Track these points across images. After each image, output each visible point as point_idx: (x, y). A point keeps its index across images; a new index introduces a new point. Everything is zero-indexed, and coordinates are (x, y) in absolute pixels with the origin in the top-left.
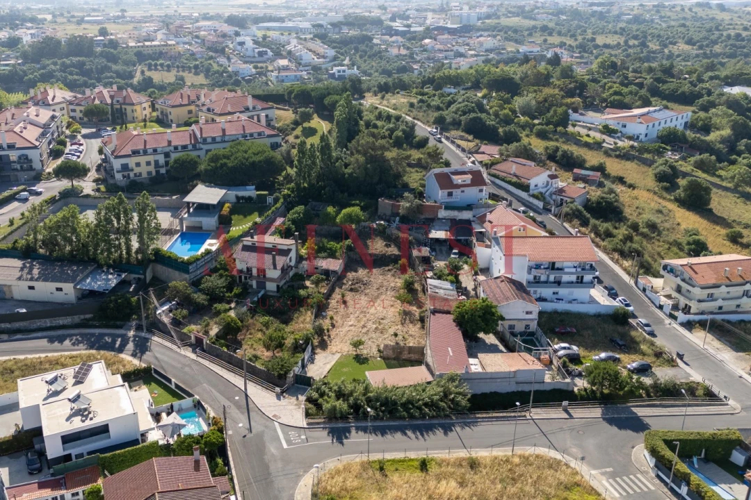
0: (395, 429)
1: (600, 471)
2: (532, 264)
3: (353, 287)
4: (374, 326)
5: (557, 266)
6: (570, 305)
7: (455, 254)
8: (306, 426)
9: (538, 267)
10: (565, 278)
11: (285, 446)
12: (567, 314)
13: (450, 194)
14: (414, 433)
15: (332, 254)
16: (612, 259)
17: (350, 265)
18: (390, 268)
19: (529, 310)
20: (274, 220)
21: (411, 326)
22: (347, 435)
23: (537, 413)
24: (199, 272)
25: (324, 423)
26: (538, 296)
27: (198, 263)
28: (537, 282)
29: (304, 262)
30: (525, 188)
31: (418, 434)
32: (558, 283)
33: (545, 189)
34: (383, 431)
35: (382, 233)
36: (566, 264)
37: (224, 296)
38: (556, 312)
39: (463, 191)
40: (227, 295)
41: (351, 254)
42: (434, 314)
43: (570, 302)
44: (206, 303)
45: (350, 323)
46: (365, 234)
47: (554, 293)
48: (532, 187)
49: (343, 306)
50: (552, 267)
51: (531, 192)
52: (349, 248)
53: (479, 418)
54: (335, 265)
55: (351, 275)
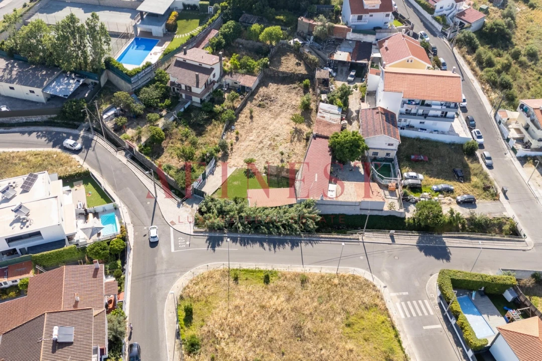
0: (254, 241)
1: (398, 294)
2: (406, 100)
3: (262, 103)
4: (269, 142)
5: (426, 103)
6: (431, 134)
7: (352, 76)
8: (192, 234)
9: (410, 102)
10: (432, 113)
11: (173, 250)
12: (427, 141)
13: (360, 18)
14: (269, 245)
15: (250, 72)
16: (483, 89)
17: (263, 83)
18: (296, 85)
19: (391, 143)
20: (209, 32)
21: (298, 144)
22: (220, 243)
23: (369, 237)
24: (140, 83)
25: (205, 232)
26: (407, 124)
27: (139, 75)
28: (408, 113)
29: (226, 77)
30: (431, 10)
31: (272, 246)
32: (425, 116)
33: (449, 11)
34: (244, 242)
35: (297, 51)
36: (434, 102)
37: (157, 106)
38: (418, 139)
39: (371, 16)
40: (160, 104)
41: (267, 70)
42: (315, 139)
43: (431, 132)
44: (142, 112)
45: (251, 138)
46: (284, 50)
47: (421, 123)
48: (437, 9)
49: (250, 121)
50: (423, 103)
51: (435, 14)
52: (265, 66)
53: (322, 238)
54: (249, 81)
55: (263, 90)
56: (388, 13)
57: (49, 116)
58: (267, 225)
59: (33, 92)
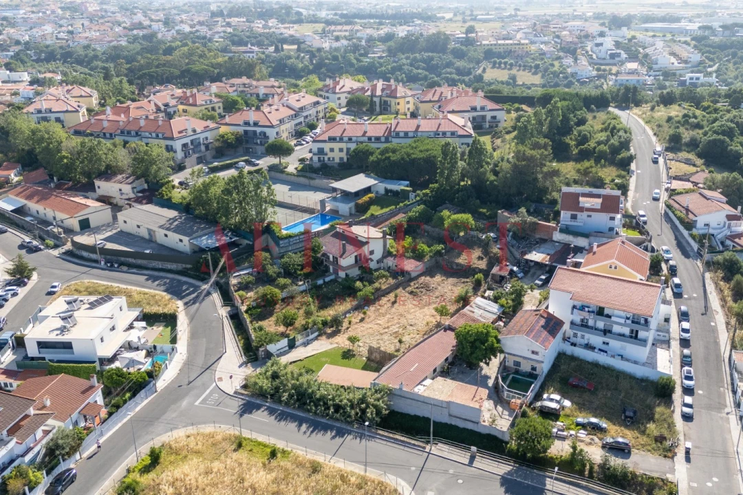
0: (294, 418)
2: (578, 304)
3: (414, 290)
5: (606, 312)
6: (612, 359)
7: (541, 280)
8: (232, 394)
9: (582, 308)
10: (616, 329)
11: (197, 403)
13: (574, 217)
14: (309, 428)
15: (419, 256)
16: (728, 324)
17: (430, 272)
18: (468, 280)
19: (535, 350)
20: (396, 215)
22: (254, 411)
23: (441, 449)
25: (247, 395)
26: (586, 342)
27: (291, 240)
28: (584, 325)
29: (389, 258)
30: (689, 226)
31: (311, 429)
32: (606, 332)
33: (719, 231)
34: (283, 417)
35: (485, 246)
36: (616, 312)
37: (295, 272)
39: (589, 216)
40: (299, 272)
41: (440, 259)
42: (445, 331)
43: (613, 356)
44: (275, 275)
45: (379, 322)
46: (470, 243)
47: (604, 343)
48: (700, 224)
49: (390, 305)
50: (600, 312)
51: (694, 232)
52: (438, 253)
53: (379, 434)
54: (410, 265)
55: (425, 279)
56: (612, 215)
57: (184, 266)
58: (317, 402)
59: (181, 241)
